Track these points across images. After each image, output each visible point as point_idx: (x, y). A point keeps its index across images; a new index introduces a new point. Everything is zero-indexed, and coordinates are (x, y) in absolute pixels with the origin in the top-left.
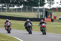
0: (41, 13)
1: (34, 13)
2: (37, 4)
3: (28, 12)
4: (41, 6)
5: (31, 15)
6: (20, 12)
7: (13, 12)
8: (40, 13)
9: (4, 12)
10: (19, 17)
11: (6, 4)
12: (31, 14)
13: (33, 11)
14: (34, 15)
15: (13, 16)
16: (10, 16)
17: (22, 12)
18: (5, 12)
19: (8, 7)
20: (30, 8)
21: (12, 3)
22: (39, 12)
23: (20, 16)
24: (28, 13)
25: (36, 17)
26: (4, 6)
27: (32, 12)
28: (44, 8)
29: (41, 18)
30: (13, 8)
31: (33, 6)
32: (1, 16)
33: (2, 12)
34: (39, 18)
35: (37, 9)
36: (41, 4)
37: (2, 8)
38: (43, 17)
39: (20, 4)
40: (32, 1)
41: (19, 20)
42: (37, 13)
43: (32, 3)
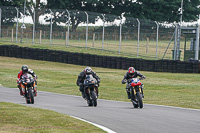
0: (189, 44)
1: (164, 44)
2: (175, 14)
3: (141, 40)
4: (187, 19)
5: (154, 49)
6: (113, 39)
7: (90, 38)
8: (182, 43)
9: (59, 37)
10: (111, 58)
11: (66, 13)
12: (153, 47)
13: (160, 36)
14: (163, 51)
15: (91, 53)
16: (80, 51)
17: (123, 39)
18: (65, 38)
19: (73, 22)
20: (149, 28)
21: (89, 8)
22: (181, 40)
23: (113, 52)
24: (144, 43)
25: (169, 56)
26: (60, 20)
27: (155, 38)
28: (197, 26)
29: (187, 60)
30: (91, 25)
31: (158, 21)
32: (51, 51)
33: (54, 37)
34: (182, 60)
35: (172, 29)
36: (189, 12)
37: (54, 24)
38: (194, 57)
39: (116, 13)
40: (158, 4)
41: (111, 67)
42: (172, 45)
43: (157, 9)
